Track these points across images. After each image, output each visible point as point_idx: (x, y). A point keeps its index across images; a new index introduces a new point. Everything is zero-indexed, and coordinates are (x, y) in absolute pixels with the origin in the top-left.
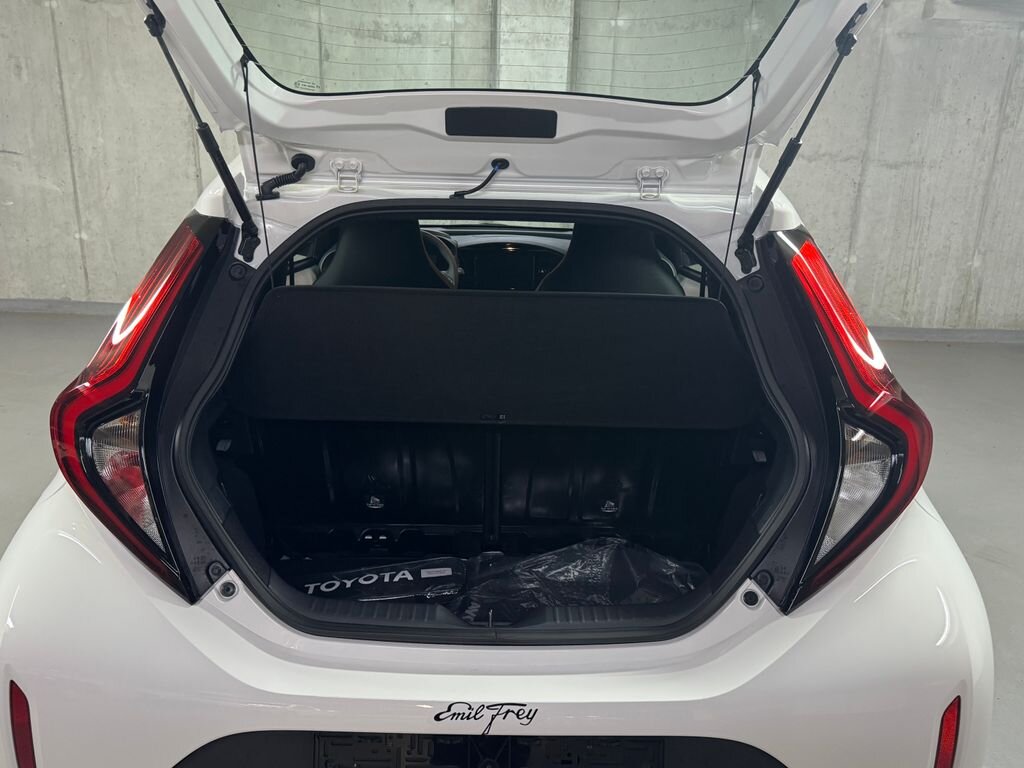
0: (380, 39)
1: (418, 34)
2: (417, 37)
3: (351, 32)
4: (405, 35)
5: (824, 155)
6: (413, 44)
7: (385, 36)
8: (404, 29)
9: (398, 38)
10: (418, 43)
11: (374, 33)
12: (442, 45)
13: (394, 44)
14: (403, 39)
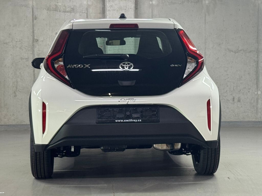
0: (58, 11)
1: (73, 9)
3: (46, 9)
4: (68, 9)
5: (240, 51)
6: (71, 13)
7: (60, 10)
8: (67, 7)
9: (65, 11)
10: (73, 12)
11: (55, 9)
12: (83, 13)
13: (63, 13)
14: (67, 11)
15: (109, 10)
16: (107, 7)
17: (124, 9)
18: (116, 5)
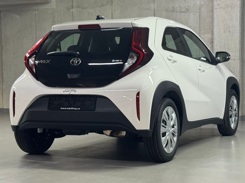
0: (174, 12)
1: (188, 9)
2: (187, 10)
3: (165, 11)
4: (183, 10)
6: (186, 13)
7: (176, 11)
8: (183, 8)
9: (180, 11)
10: (188, 12)
11: (172, 10)
12: (196, 12)
13: (179, 13)
14: (182, 11)
15: (216, 9)
16: (215, 6)
17: (230, 6)
18: (222, 3)
